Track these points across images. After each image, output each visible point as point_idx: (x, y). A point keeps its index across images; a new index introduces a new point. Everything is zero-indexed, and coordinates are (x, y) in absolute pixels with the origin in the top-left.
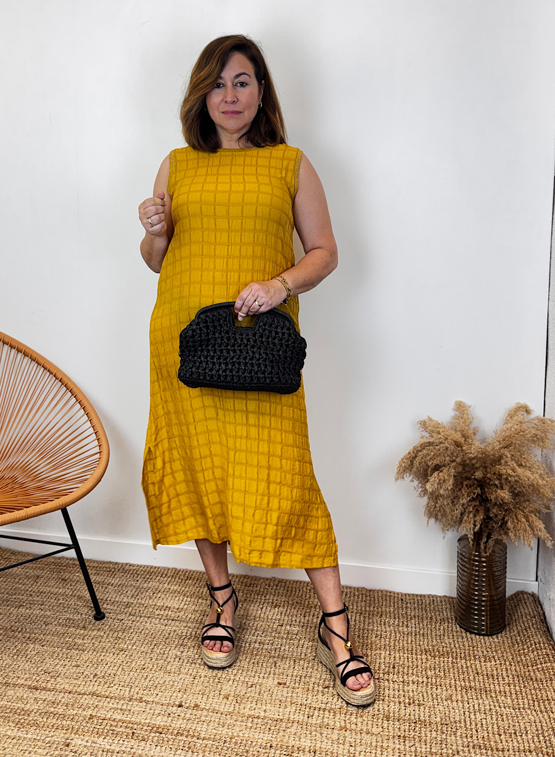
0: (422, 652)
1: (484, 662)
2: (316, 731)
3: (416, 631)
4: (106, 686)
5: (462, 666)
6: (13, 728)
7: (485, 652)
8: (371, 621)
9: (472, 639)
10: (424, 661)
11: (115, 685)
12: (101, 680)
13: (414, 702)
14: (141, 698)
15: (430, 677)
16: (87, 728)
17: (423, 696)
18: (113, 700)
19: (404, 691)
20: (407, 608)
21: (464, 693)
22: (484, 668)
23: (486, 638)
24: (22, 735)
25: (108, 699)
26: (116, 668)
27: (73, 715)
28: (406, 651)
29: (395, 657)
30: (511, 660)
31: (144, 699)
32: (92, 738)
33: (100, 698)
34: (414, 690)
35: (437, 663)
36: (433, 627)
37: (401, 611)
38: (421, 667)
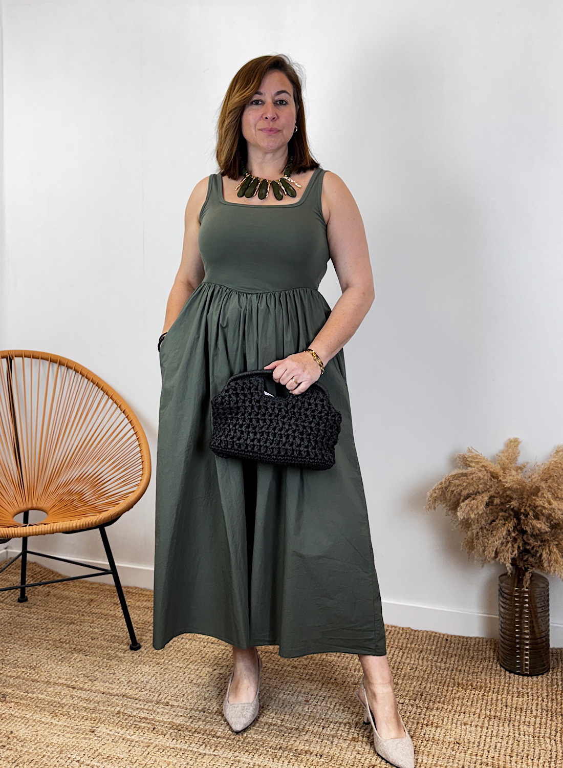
0: (454, 685)
1: (517, 697)
2: (328, 740)
3: (453, 667)
4: (137, 690)
5: (492, 699)
6: (47, 716)
7: (520, 689)
8: (409, 656)
9: (510, 677)
10: (454, 692)
11: (146, 690)
12: (134, 685)
13: (432, 725)
14: (168, 703)
15: (456, 705)
16: (113, 720)
17: (443, 720)
18: (141, 702)
19: (425, 715)
20: (450, 647)
21: (486, 721)
22: (514, 702)
23: (525, 678)
24: (54, 722)
25: (137, 701)
26: (149, 677)
27: (103, 710)
28: (438, 684)
29: (425, 687)
30: (545, 697)
31: (170, 703)
32: (116, 729)
33: (129, 700)
34: (436, 714)
35: (467, 694)
36: (473, 664)
37: (442, 650)
38: (450, 697)
